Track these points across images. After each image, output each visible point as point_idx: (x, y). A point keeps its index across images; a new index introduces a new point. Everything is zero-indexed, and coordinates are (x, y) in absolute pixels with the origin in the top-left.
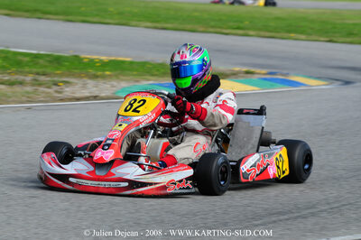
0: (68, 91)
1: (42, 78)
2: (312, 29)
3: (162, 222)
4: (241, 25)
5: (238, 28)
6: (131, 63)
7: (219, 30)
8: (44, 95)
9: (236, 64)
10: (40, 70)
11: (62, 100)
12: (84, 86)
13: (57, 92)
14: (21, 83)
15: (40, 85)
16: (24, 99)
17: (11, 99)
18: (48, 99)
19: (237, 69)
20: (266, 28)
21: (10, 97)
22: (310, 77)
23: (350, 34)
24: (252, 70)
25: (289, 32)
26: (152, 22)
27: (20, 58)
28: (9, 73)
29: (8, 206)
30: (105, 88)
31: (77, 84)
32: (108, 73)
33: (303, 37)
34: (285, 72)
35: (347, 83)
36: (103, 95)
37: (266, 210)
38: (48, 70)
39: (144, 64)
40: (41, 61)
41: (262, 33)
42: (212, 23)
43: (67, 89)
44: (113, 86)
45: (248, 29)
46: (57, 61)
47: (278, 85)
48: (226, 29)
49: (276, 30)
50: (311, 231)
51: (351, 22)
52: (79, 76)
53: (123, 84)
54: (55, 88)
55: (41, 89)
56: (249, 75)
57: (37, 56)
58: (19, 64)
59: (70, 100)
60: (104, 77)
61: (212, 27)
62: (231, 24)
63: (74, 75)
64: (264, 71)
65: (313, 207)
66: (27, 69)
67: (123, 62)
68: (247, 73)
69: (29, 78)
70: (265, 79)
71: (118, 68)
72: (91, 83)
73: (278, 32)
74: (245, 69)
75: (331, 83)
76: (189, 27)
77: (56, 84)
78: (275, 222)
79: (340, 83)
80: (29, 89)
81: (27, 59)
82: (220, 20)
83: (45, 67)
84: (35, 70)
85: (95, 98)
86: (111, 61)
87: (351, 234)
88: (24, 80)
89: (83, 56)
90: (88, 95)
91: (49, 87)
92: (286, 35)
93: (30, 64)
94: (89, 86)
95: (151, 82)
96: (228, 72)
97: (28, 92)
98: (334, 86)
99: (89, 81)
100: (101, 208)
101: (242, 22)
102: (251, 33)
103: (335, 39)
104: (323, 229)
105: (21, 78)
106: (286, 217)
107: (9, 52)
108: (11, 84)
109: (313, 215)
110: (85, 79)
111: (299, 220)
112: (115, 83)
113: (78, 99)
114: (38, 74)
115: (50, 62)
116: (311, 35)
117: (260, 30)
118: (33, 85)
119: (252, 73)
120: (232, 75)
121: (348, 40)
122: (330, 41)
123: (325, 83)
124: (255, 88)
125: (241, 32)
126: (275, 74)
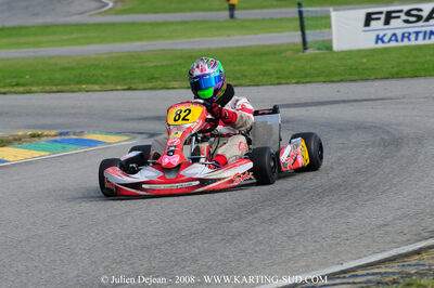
2: (107, 77)
4: (22, 81)
5: (17, 85)
9: (19, 128)
19: (20, 133)
20: (51, 82)
22: (109, 133)
23: (152, 78)
24: (40, 132)
25: (79, 83)
33: (97, 87)
34: (78, 131)
35: (152, 135)
41: (47, 88)
45: (32, 85)
47: (75, 147)
48: (4, 87)
49: (63, 82)
51: (152, 65)
56: (36, 139)
62: (8, 81)
64: (53, 133)
68: (33, 136)
70: (56, 141)
73: (65, 85)
74: (30, 133)
75: (135, 138)
79: (144, 136)
92: (76, 87)
96: (11, 138)
101: (22, 77)
102: (34, 89)
103: (134, 86)
116: (105, 84)
117: (44, 84)
119: (39, 136)
120: (16, 140)
121: (150, 85)
122: (129, 89)
123: (126, 138)
124: (43, 153)
125: (21, 89)
126: (67, 133)
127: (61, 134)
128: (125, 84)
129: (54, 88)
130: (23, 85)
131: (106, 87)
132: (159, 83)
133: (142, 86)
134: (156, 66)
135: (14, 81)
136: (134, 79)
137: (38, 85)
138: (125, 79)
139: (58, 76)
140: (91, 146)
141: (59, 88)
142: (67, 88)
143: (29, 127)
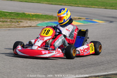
0: (22, 24)
1: (13, 20)
2: (99, 4)
3: (54, 67)
4: (77, 3)
5: (75, 4)
6: (41, 15)
7: (69, 5)
8: (14, 25)
10: (12, 17)
11: (20, 27)
12: (27, 23)
13: (18, 24)
14: (6, 22)
15: (12, 22)
16: (7, 27)
17: (3, 27)
18: (15, 27)
19: (76, 17)
20: (85, 4)
21: (3, 26)
22: (99, 20)
23: (112, 6)
24: (81, 18)
25: (92, 5)
26: (48, 2)
27: (6, 13)
28: (2, 18)
29: (4, 62)
30: (34, 23)
31: (24, 22)
32: (34, 18)
33: (97, 7)
34: (91, 18)
35: (111, 22)
36: (33, 26)
37: (87, 63)
38: (15, 17)
39: (46, 16)
40: (12, 14)
41: (83, 6)
42: (67, 3)
43: (21, 24)
44: (36, 23)
45: (79, 4)
46: (17, 14)
47: (90, 23)
48: (72, 4)
50: (102, 70)
52: (25, 19)
53: (39, 22)
54: (17, 23)
55: (13, 23)
56: (80, 19)
57: (11, 13)
58: (5, 15)
59: (23, 27)
60: (33, 20)
61: (67, 4)
63: (23, 19)
64: (84, 18)
65: (102, 62)
66: (8, 17)
67: (39, 15)
68: (79, 18)
69: (9, 20)
70: (85, 21)
71: (38, 17)
72: (29, 22)
74: (78, 17)
76: (60, 3)
77: (18, 22)
78: (90, 67)
79: (109, 22)
80: (9, 23)
81: (8, 14)
82: (70, 1)
83: (14, 16)
84: (11, 17)
85: (30, 26)
86: (35, 14)
87: (115, 71)
88: (7, 21)
89: (26, 13)
90: (28, 25)
91: (15, 23)
93: (9, 15)
94: (28, 23)
95: (48, 21)
97: (8, 25)
98: (107, 23)
99: (28, 21)
100: (34, 62)
101: (77, 2)
102: (80, 6)
103: (107, 8)
104: (106, 69)
105: (6, 20)
106: (94, 65)
107: (2, 11)
108: (3, 22)
109: (103, 65)
110: (27, 20)
111: (98, 66)
112: (37, 22)
113: (25, 27)
114: (11, 19)
115: (15, 15)
117: (83, 5)
118: (10, 22)
119: (81, 19)
120: (74, 19)
121: (111, 8)
122: (105, 8)
123: (104, 22)
124: (82, 24)
125: (76, 5)
126: (88, 19)
127: (86, 19)
128: (104, 7)
129: (85, 6)
130: (77, 4)
131: (99, 7)
132: (114, 8)
133: (109, 8)
134: (113, 3)
135: (75, 3)
136: (107, 6)
137: (81, 4)
138: (104, 6)
139: (86, 3)
140: (95, 23)
141: (87, 6)
142: (89, 6)
143: (78, 16)
